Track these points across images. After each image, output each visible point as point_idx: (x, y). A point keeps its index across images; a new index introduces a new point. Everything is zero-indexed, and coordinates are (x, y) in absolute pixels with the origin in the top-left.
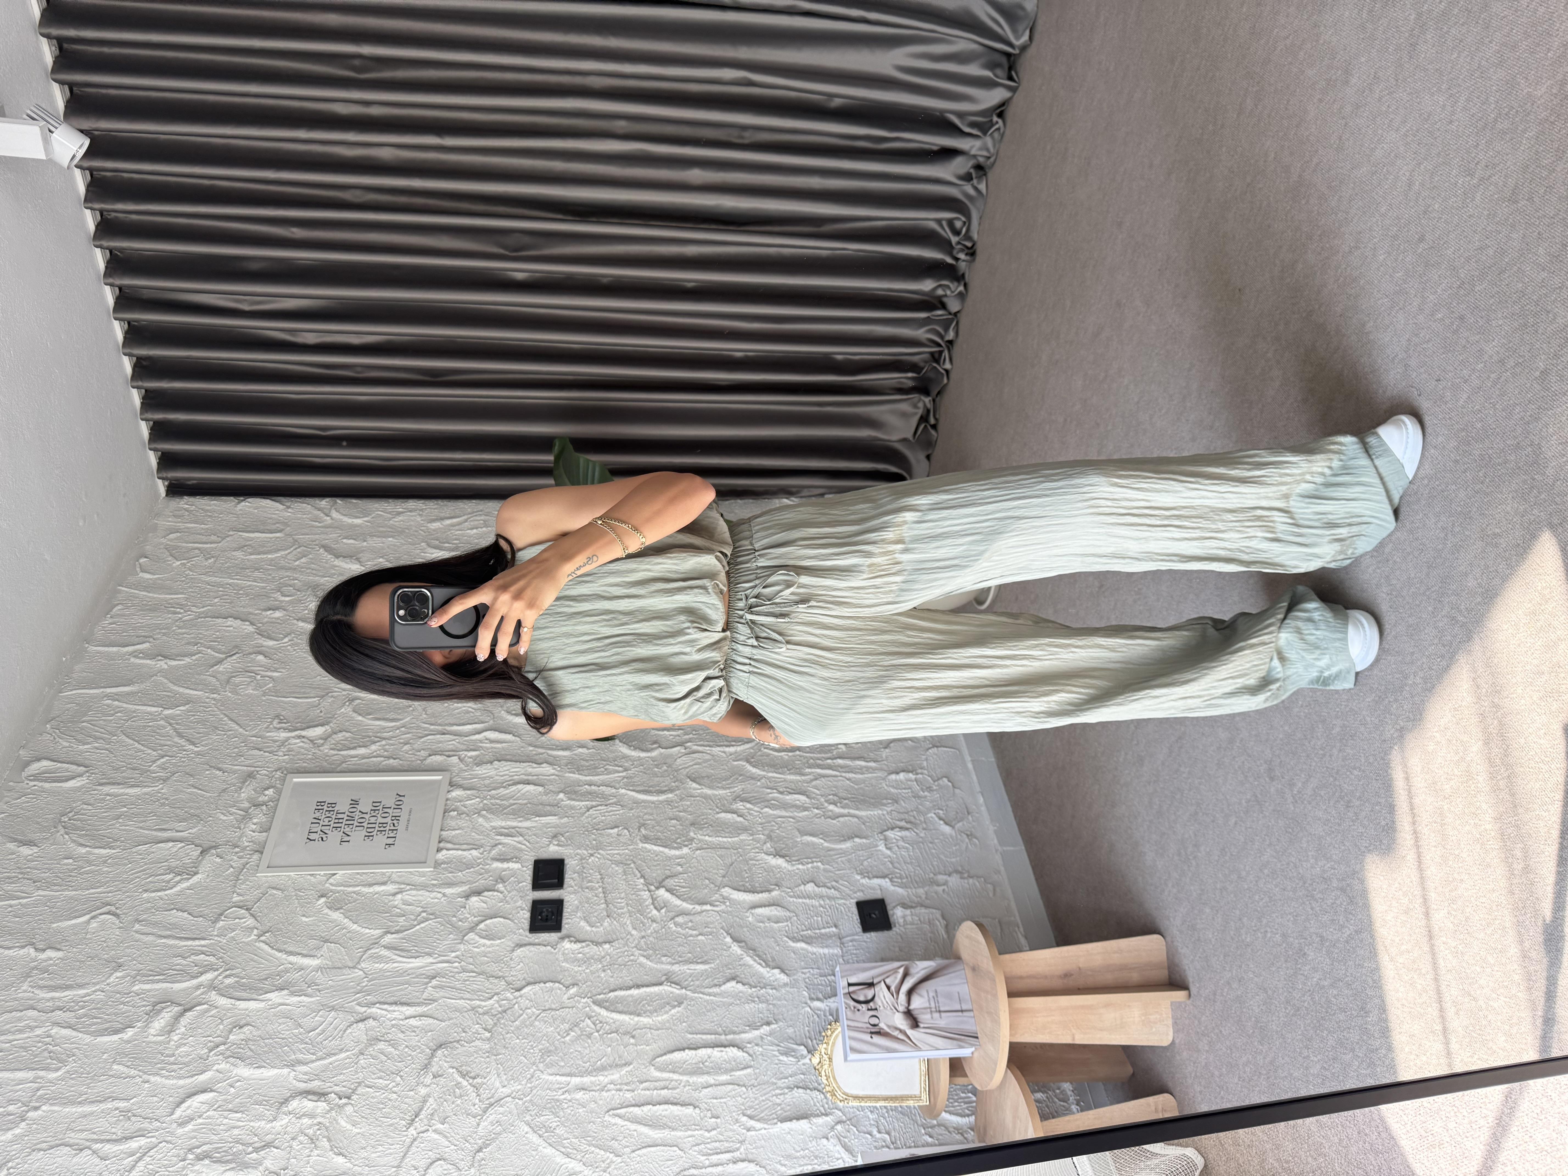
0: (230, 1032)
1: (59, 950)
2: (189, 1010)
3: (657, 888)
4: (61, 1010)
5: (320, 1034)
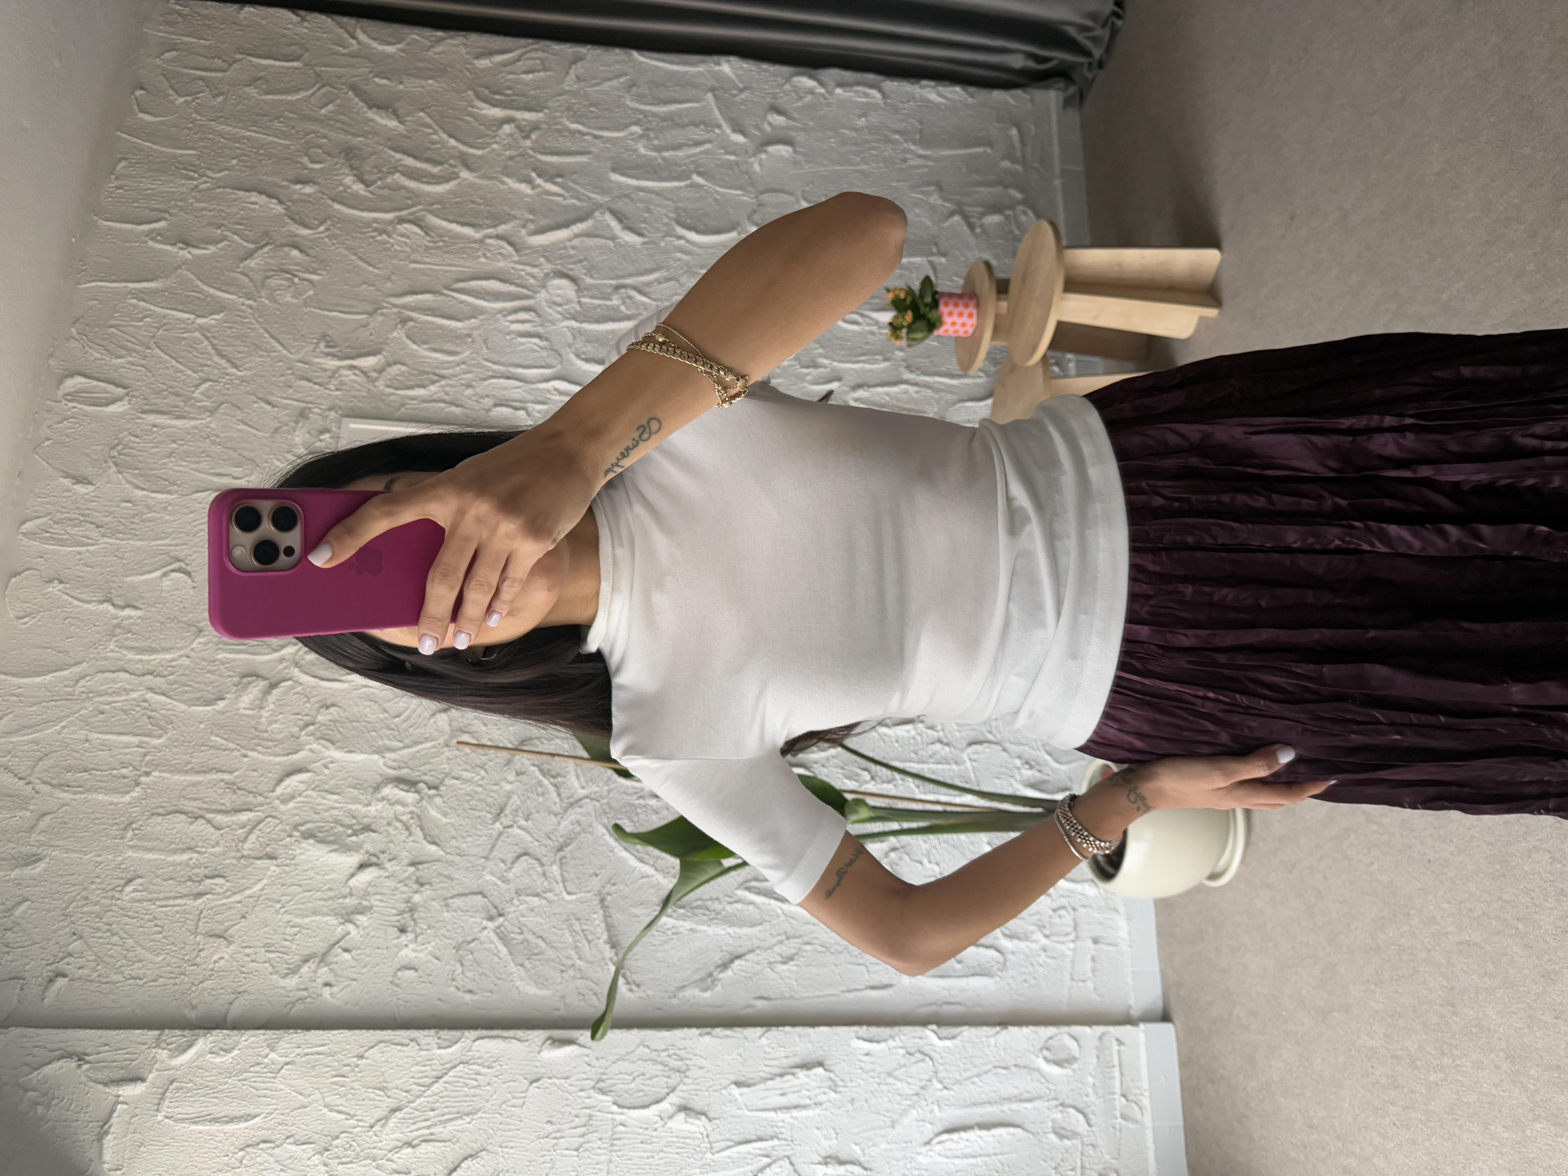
0: (318, 712)
1: (136, 608)
2: (276, 684)
4: (151, 674)
5: (405, 721)
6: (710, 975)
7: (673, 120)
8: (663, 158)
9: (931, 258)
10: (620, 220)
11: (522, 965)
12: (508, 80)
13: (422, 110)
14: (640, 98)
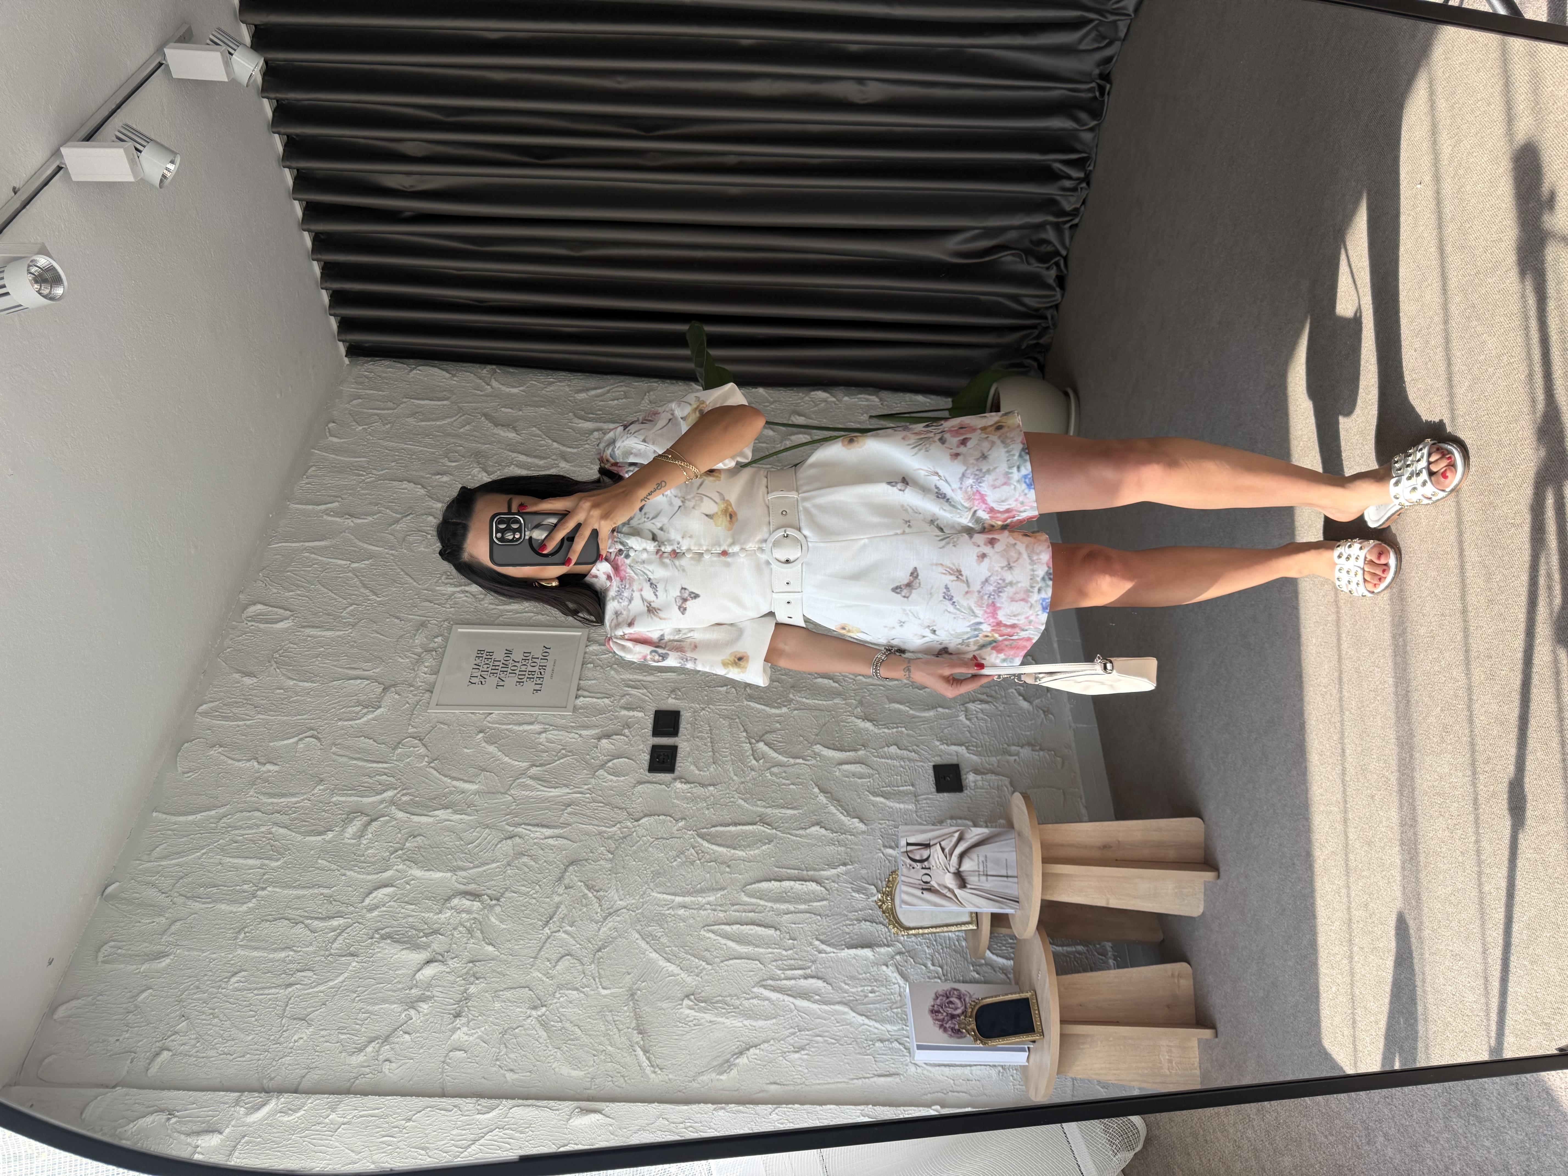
0: (407, 840)
1: (276, 764)
2: (375, 820)
3: (758, 742)
4: (279, 813)
6: (728, 1061)
11: (560, 1049)
13: (535, 426)
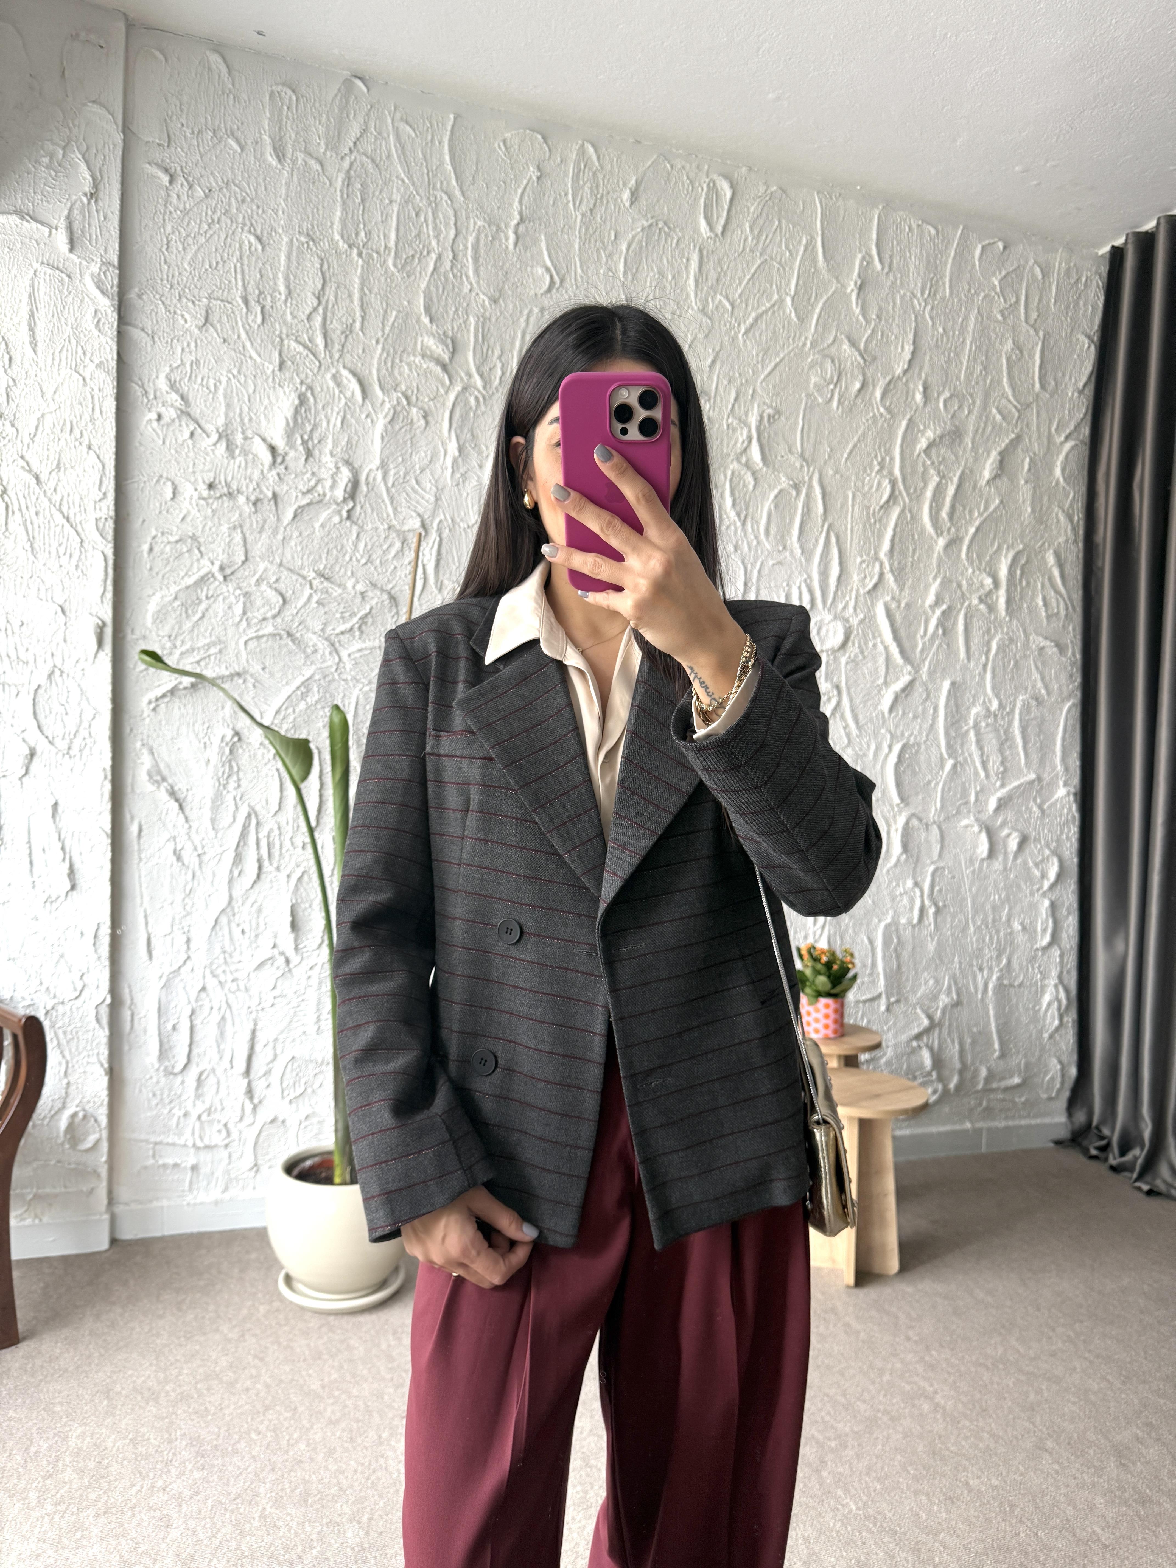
0: (421, 408)
1: (516, 244)
2: (445, 369)
4: (454, 257)
5: (413, 489)
6: (164, 779)
7: (1006, 740)
8: (967, 731)
9: (884, 996)
10: (904, 690)
11: (176, 598)
12: (1035, 581)
13: (1001, 502)
14: (1026, 708)
